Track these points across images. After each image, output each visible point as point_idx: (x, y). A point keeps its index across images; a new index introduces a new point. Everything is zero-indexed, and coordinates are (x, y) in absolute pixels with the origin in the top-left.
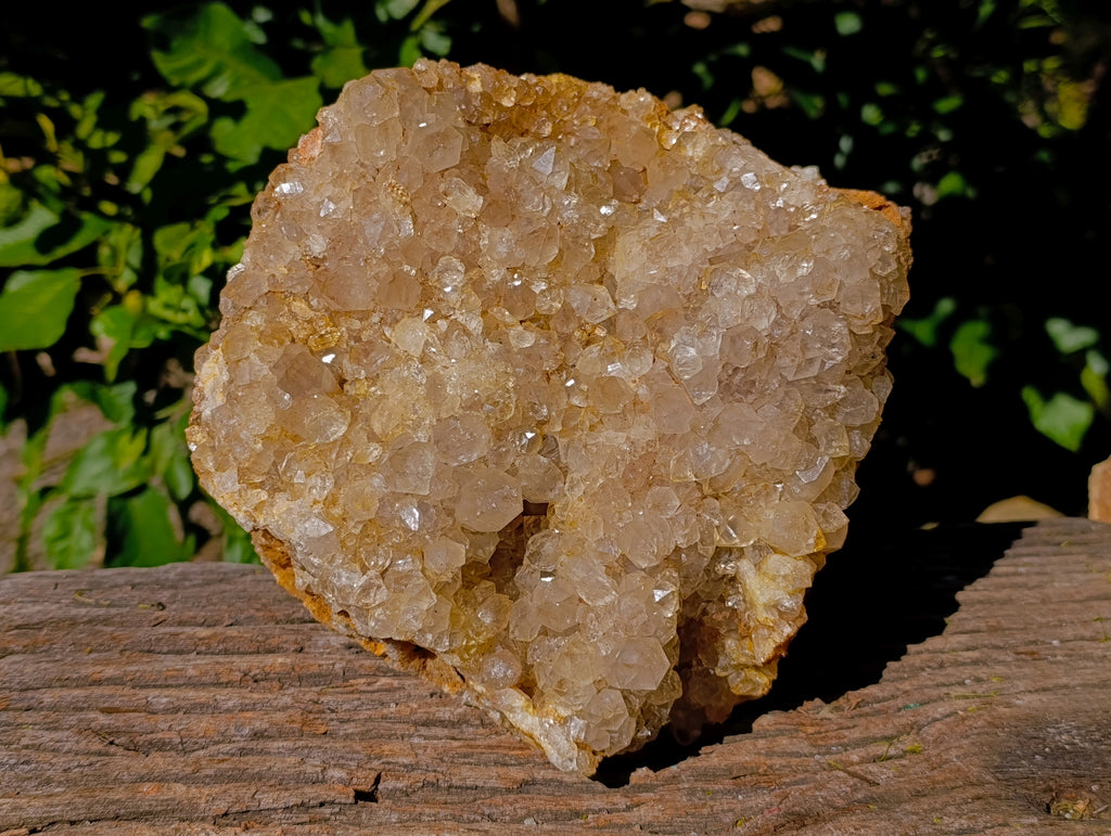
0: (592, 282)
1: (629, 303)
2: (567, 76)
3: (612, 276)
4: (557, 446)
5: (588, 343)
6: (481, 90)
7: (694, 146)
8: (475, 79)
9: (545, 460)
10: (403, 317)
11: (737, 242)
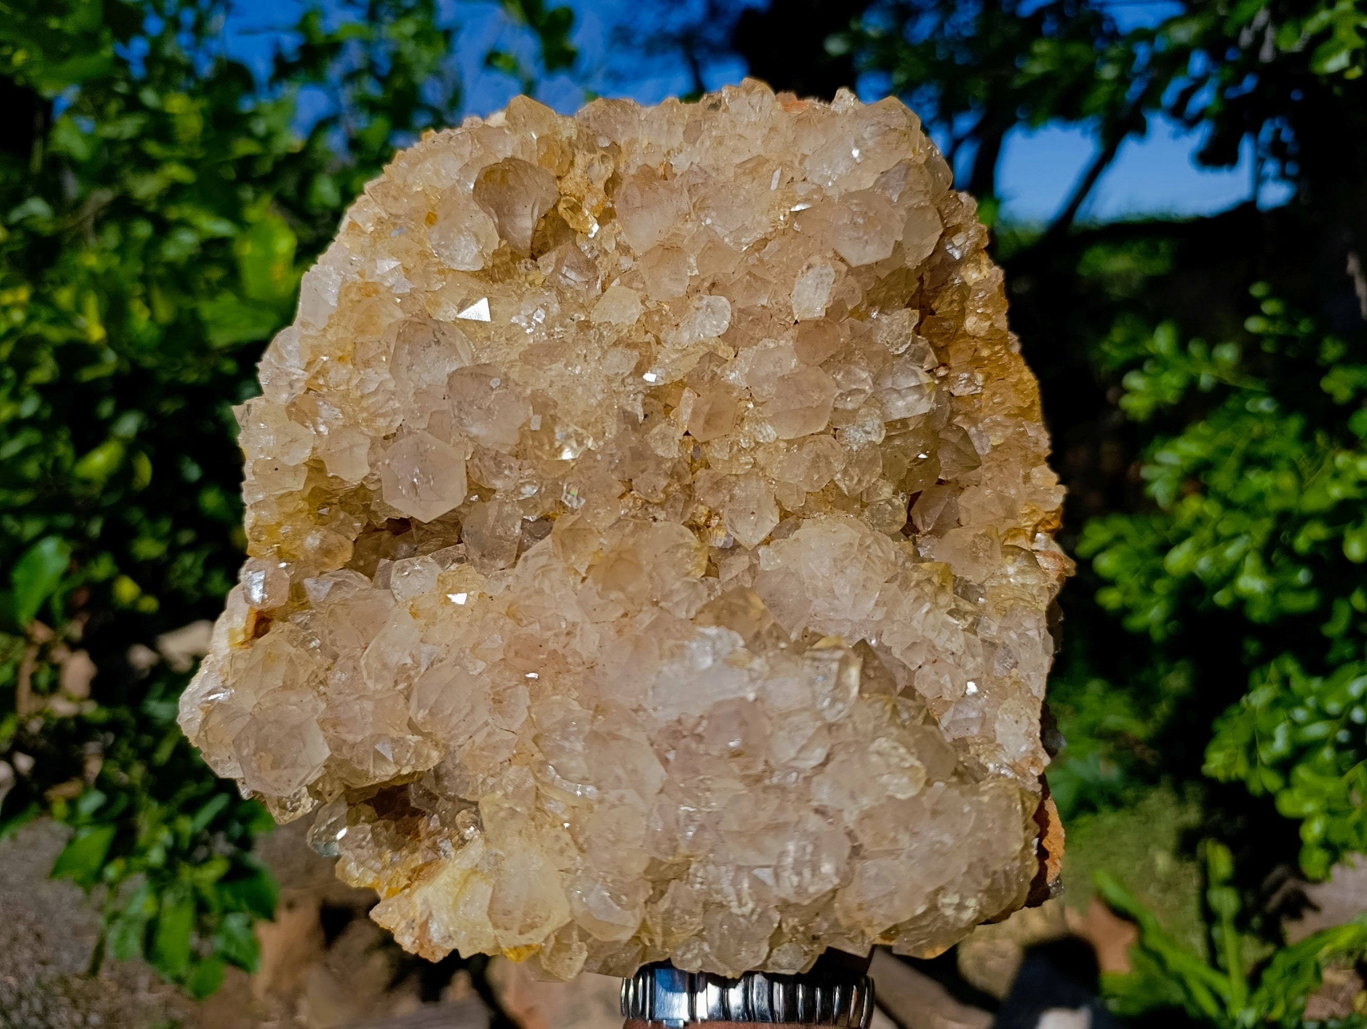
0: (778, 503)
1: (769, 559)
2: (1037, 390)
3: (798, 527)
4: (541, 538)
5: (695, 528)
6: (970, 284)
7: (1021, 572)
8: (981, 272)
9: (518, 530)
10: (638, 290)
11: (912, 674)
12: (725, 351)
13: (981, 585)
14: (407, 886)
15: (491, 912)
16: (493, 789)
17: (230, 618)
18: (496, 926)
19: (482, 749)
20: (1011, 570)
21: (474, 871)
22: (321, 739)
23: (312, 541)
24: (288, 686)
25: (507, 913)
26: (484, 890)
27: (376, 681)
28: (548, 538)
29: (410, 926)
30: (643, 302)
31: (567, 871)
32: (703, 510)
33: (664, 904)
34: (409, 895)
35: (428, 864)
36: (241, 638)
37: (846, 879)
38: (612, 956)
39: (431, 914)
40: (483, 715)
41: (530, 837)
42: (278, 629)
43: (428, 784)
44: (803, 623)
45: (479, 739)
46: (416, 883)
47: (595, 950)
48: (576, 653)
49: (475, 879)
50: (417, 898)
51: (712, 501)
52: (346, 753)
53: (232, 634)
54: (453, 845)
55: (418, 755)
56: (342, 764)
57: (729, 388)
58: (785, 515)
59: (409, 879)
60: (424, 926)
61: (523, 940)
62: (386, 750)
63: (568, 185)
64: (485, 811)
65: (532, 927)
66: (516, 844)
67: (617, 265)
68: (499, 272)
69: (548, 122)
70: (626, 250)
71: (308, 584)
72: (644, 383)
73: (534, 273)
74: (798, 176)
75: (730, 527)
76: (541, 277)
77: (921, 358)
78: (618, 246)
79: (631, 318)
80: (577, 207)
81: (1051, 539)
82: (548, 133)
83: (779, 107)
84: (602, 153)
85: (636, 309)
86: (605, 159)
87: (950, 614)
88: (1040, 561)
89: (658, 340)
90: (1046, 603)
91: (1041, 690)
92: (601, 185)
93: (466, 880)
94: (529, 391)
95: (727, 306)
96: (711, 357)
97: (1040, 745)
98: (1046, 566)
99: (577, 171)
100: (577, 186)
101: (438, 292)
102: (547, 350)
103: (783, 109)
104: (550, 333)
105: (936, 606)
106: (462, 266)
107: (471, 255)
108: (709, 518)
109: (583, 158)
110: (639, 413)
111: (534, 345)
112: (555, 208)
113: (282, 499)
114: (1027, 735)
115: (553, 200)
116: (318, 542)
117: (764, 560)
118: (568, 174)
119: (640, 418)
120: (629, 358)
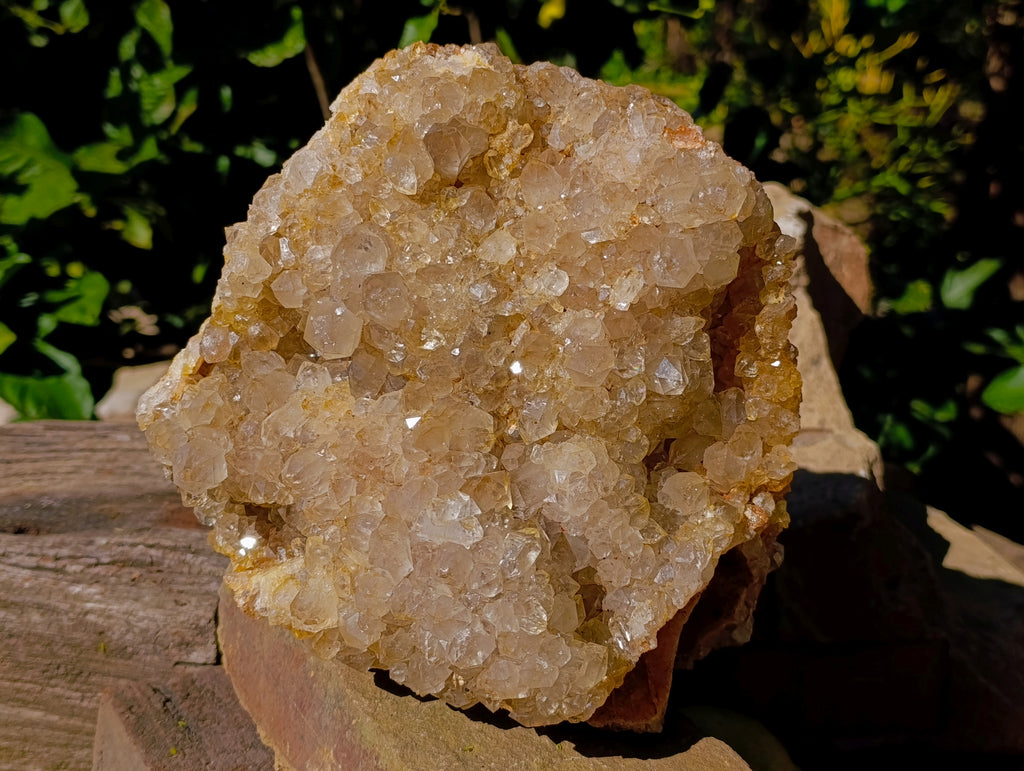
0: (560, 418)
3: (567, 439)
4: (396, 389)
5: (497, 417)
10: (518, 238)
12: (558, 308)
13: (686, 517)
14: (251, 569)
15: (293, 605)
16: (318, 534)
17: (186, 356)
18: (293, 614)
19: (317, 510)
20: (709, 515)
21: (292, 577)
22: (225, 465)
23: (254, 330)
24: (214, 424)
25: (301, 610)
26: (293, 590)
27: (269, 439)
28: (401, 391)
29: (245, 594)
30: (518, 248)
31: (343, 599)
32: (507, 407)
33: (392, 638)
34: (250, 576)
35: (268, 559)
36: (191, 372)
37: (486, 664)
38: (354, 656)
39: (259, 592)
40: (326, 488)
41: (328, 572)
42: (216, 377)
43: (281, 512)
44: (540, 505)
45: (319, 502)
46: (257, 570)
47: (346, 649)
48: (390, 473)
49: (291, 582)
50: (254, 580)
51: (515, 403)
52: (237, 479)
53: (185, 367)
54: (287, 555)
55: (281, 495)
56: (232, 484)
57: (552, 334)
58: (561, 428)
59: (253, 564)
60: (254, 598)
61: (306, 628)
62: (261, 486)
63: (496, 143)
64: (310, 544)
65: (314, 623)
66: (320, 572)
67: (513, 210)
68: (427, 196)
69: (496, 92)
70: (521, 203)
71: (243, 354)
72: (494, 311)
73: (451, 200)
74: (649, 202)
75: (521, 424)
76: (455, 206)
77: (701, 350)
78: (517, 198)
79: (504, 260)
80: (498, 159)
81: (774, 498)
82: (493, 99)
83: (665, 135)
84: (527, 126)
85: (511, 252)
86: (526, 133)
87: (641, 532)
88: (748, 513)
89: (519, 279)
90: (724, 546)
91: (680, 602)
92: (518, 151)
93: (286, 581)
94: (415, 297)
95: (567, 279)
96: (546, 308)
97: (655, 635)
98: (750, 518)
99: (506, 135)
100: (502, 145)
101: (380, 200)
102: (436, 272)
103: (667, 138)
104: (443, 259)
105: (630, 524)
106: (401, 189)
107: (410, 183)
108: (510, 413)
109: (512, 126)
110: (484, 332)
111: (429, 265)
112: (483, 154)
113: (241, 300)
114: (647, 626)
115: (483, 149)
116: (257, 332)
117: (534, 454)
118: (499, 133)
119: (484, 335)
120: (489, 293)
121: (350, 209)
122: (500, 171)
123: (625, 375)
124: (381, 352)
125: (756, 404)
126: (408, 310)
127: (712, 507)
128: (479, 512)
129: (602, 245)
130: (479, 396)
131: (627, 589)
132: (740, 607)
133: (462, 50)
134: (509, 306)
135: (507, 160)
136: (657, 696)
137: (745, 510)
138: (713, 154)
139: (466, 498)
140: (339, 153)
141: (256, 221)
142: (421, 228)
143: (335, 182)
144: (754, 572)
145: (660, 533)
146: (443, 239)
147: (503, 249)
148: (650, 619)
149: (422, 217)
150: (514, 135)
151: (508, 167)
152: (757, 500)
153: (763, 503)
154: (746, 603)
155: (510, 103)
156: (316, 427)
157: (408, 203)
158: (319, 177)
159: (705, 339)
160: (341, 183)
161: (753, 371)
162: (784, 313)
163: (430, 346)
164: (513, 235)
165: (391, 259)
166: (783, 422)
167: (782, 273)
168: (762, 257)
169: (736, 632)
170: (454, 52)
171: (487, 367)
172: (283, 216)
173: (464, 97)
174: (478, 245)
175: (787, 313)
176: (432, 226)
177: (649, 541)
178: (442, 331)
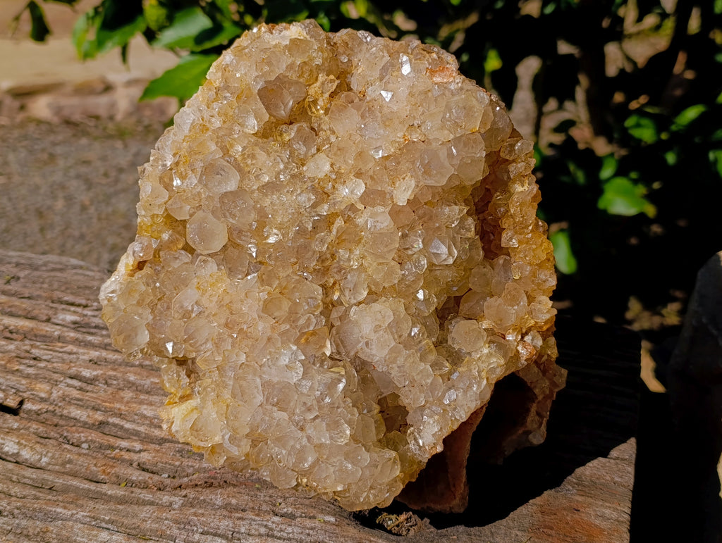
0: (369, 286)
12: (361, 207)
13: (469, 354)
14: (176, 403)
15: (191, 428)
17: (127, 257)
18: (192, 435)
20: (485, 351)
21: (195, 408)
22: (147, 332)
23: (165, 236)
24: (139, 304)
25: (197, 431)
27: (176, 313)
28: (257, 273)
29: (168, 421)
30: (332, 165)
32: (332, 281)
33: (257, 450)
35: (188, 395)
36: (131, 268)
39: (174, 420)
41: (214, 404)
42: (147, 270)
49: (195, 411)
51: (337, 277)
52: (156, 340)
53: (127, 265)
54: (198, 392)
55: (186, 351)
56: (154, 344)
57: (356, 226)
58: (371, 293)
59: (179, 400)
61: (202, 444)
62: (170, 347)
63: (312, 91)
66: (210, 404)
67: (328, 138)
68: (267, 133)
69: (307, 54)
70: (334, 133)
71: (162, 253)
72: (316, 212)
73: (285, 134)
74: (416, 125)
75: (342, 291)
76: (287, 138)
77: (469, 230)
78: (330, 129)
79: (321, 175)
80: (315, 102)
81: (542, 336)
82: (307, 60)
83: (428, 74)
84: (332, 77)
85: (327, 168)
86: (332, 81)
87: (431, 366)
88: (520, 348)
89: (334, 187)
90: (499, 373)
91: (463, 416)
92: (327, 95)
93: (192, 410)
94: (259, 206)
95: (363, 185)
96: (352, 207)
97: (441, 441)
98: (520, 351)
99: (318, 84)
100: (316, 92)
101: (234, 139)
102: (273, 187)
103: (429, 76)
104: (277, 177)
105: (421, 360)
106: (247, 130)
107: (253, 124)
108: (334, 284)
109: (321, 77)
110: (310, 227)
111: (268, 183)
112: (304, 100)
113: (153, 216)
114: (433, 435)
115: (304, 95)
116: (167, 238)
117: (352, 314)
118: (313, 84)
119: (310, 229)
120: (309, 199)
121: (213, 147)
122: (318, 110)
123: (410, 252)
124: (242, 247)
125: (520, 267)
126: (253, 215)
127: (487, 345)
128: (303, 358)
129: (385, 158)
130: (311, 273)
131: (422, 408)
132: (532, 417)
133: (291, 26)
134: (326, 207)
135: (320, 102)
136: (454, 486)
137: (518, 346)
138: (460, 85)
139: (294, 348)
140: (206, 108)
141: (156, 160)
142: (262, 156)
143: (204, 128)
144: (537, 391)
145: (447, 366)
146: (276, 163)
147: (321, 167)
148: (436, 430)
149: (262, 148)
150: (323, 84)
151: (322, 108)
152: (528, 339)
153: (533, 340)
154: (538, 414)
155: (318, 61)
156: (204, 301)
157: (253, 139)
158: (193, 126)
159: (470, 222)
160: (207, 129)
161: (515, 243)
162: (529, 198)
163: (272, 240)
164: (328, 156)
165: (241, 181)
166: (541, 280)
167: (523, 169)
168: (507, 158)
169: (531, 436)
170: (285, 29)
171: (314, 252)
172: (174, 155)
173: (286, 60)
174: (303, 165)
175: (532, 198)
176: (268, 154)
177: (438, 372)
178: (279, 229)
